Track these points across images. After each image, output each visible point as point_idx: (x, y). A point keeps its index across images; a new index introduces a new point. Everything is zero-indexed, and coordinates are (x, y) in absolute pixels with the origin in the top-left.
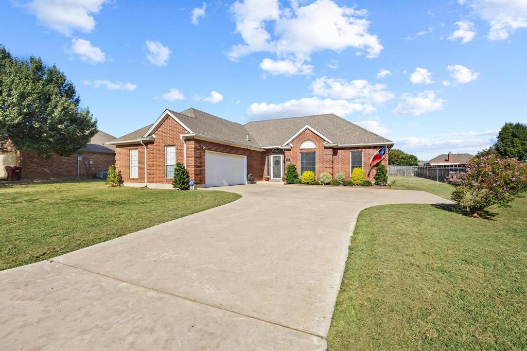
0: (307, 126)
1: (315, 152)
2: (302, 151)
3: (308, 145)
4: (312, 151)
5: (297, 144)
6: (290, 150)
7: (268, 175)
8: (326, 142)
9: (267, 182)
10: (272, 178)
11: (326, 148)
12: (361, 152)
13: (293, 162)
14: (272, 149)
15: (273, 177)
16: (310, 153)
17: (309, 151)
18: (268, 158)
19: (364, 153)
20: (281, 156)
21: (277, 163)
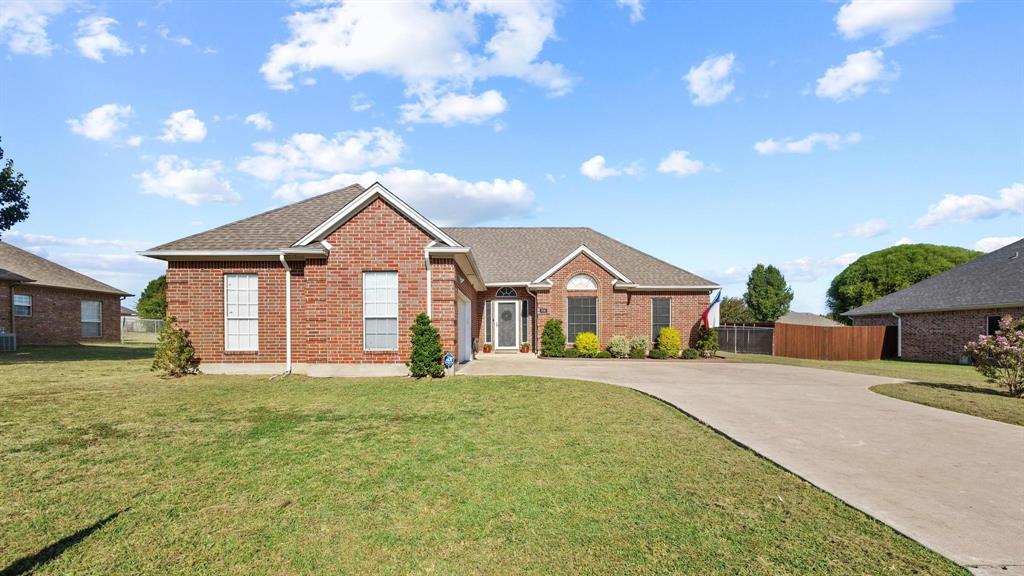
0: (582, 248)
1: (596, 298)
2: (572, 295)
3: (581, 284)
4: (592, 295)
5: (562, 280)
6: (546, 291)
7: (489, 339)
8: (615, 281)
9: (487, 355)
10: (497, 347)
11: (616, 290)
12: (669, 299)
13: (553, 315)
14: (496, 288)
15: (499, 345)
16: (586, 299)
17: (585, 294)
18: (489, 306)
19: (674, 301)
20: (517, 302)
21: (507, 316)
